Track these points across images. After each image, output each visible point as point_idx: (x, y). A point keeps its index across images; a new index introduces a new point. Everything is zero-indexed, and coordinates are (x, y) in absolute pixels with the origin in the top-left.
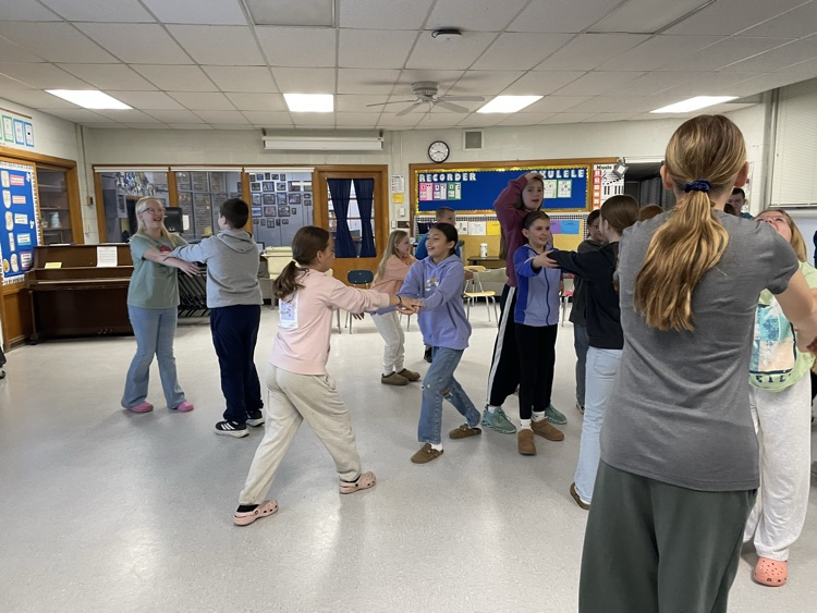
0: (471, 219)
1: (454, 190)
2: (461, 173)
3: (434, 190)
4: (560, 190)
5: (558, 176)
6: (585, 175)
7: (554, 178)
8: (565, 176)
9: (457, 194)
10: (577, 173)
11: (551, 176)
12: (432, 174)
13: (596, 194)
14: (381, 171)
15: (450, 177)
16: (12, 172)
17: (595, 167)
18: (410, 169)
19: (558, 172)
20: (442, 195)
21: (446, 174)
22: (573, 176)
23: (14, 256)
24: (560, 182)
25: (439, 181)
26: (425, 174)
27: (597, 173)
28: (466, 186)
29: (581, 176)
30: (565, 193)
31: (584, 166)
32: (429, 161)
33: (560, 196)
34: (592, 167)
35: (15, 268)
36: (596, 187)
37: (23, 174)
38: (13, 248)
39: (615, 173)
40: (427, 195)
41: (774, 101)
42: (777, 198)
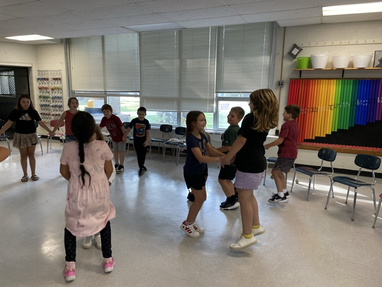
41: (67, 43)
42: (75, 88)
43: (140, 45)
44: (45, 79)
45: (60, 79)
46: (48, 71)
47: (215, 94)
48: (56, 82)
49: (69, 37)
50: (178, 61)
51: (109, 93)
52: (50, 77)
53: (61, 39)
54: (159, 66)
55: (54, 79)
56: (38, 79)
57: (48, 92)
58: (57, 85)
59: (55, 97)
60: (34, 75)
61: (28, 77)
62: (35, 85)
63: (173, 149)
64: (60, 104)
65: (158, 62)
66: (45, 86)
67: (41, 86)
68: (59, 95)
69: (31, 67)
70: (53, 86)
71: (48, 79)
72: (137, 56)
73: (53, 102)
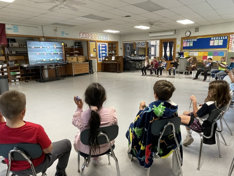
1: (191, 43)
2: (193, 39)
3: (186, 44)
4: (219, 42)
5: (219, 39)
6: (227, 38)
7: (218, 39)
8: (221, 38)
9: (192, 45)
10: (225, 37)
11: (217, 39)
13: (230, 44)
14: (175, 39)
15: (190, 40)
16: (102, 44)
18: (181, 39)
19: (219, 37)
20: (188, 45)
21: (189, 40)
22: (224, 38)
23: (101, 58)
24: (220, 40)
25: (188, 41)
26: (185, 40)
27: (231, 37)
28: (194, 42)
30: (221, 44)
32: (186, 36)
33: (219, 45)
34: (230, 35)
35: (101, 60)
36: (231, 42)
37: (105, 44)
38: (101, 56)
40: (185, 45)
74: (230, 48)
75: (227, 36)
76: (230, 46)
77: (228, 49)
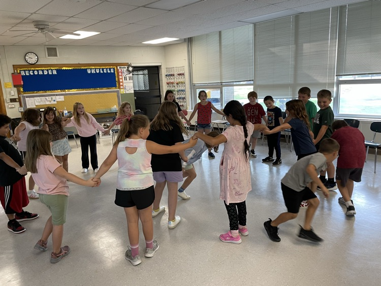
0: (57, 95)
2: (47, 70)
5: (102, 72)
6: (114, 71)
7: (100, 72)
8: (105, 71)
10: (110, 70)
11: (97, 71)
12: (29, 71)
13: (121, 80)
15: (41, 73)
17: (118, 67)
18: (14, 68)
19: (101, 70)
21: (38, 71)
26: (24, 71)
27: (120, 70)
29: (112, 72)
31: (113, 67)
32: (26, 64)
36: (120, 77)
39: (128, 70)
41: (190, 41)
42: (195, 81)
43: (255, 35)
44: (171, 75)
45: (183, 74)
46: (174, 68)
47: (336, 77)
48: (181, 76)
49: (191, 36)
50: (294, 46)
51: (224, 84)
52: (176, 73)
53: (185, 39)
54: (274, 53)
55: (179, 74)
56: (166, 75)
57: (174, 86)
58: (181, 79)
59: (180, 90)
60: (163, 72)
61: (158, 74)
62: (164, 80)
63: (287, 136)
64: (183, 96)
65: (272, 50)
66: (172, 81)
67: (169, 81)
68: (183, 88)
69: (161, 66)
70: (178, 81)
71: (174, 75)
72: (252, 46)
73: (178, 94)
74: (121, 87)
75: (114, 69)
76: (121, 84)
77: (119, 88)
